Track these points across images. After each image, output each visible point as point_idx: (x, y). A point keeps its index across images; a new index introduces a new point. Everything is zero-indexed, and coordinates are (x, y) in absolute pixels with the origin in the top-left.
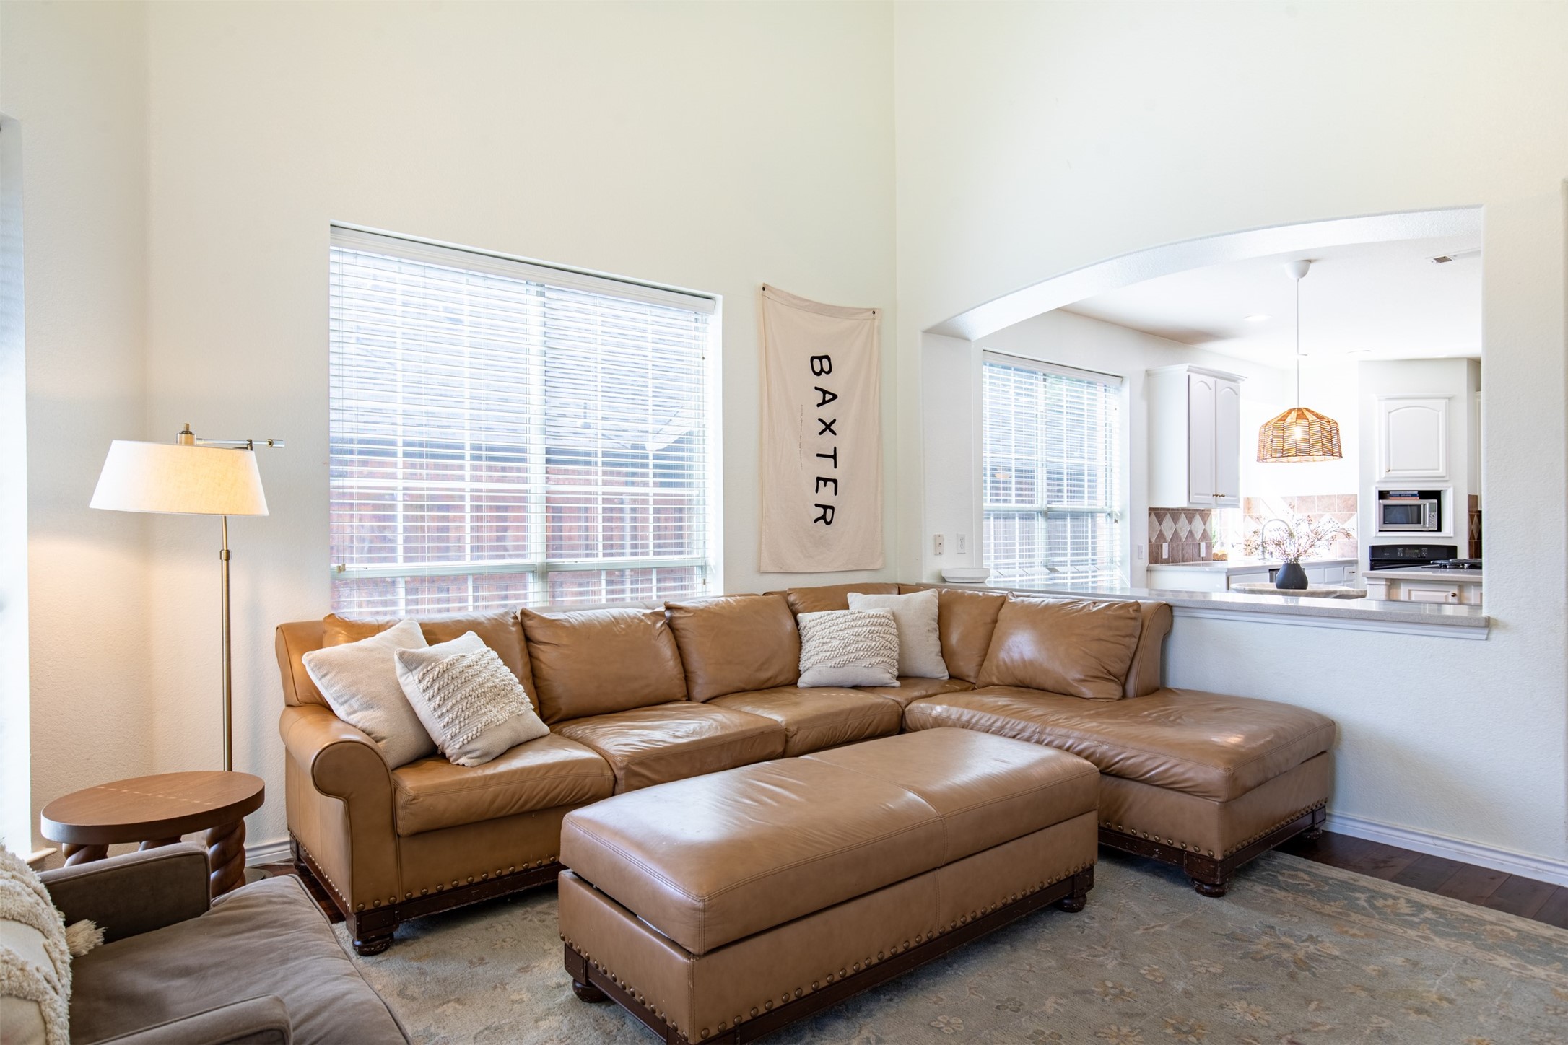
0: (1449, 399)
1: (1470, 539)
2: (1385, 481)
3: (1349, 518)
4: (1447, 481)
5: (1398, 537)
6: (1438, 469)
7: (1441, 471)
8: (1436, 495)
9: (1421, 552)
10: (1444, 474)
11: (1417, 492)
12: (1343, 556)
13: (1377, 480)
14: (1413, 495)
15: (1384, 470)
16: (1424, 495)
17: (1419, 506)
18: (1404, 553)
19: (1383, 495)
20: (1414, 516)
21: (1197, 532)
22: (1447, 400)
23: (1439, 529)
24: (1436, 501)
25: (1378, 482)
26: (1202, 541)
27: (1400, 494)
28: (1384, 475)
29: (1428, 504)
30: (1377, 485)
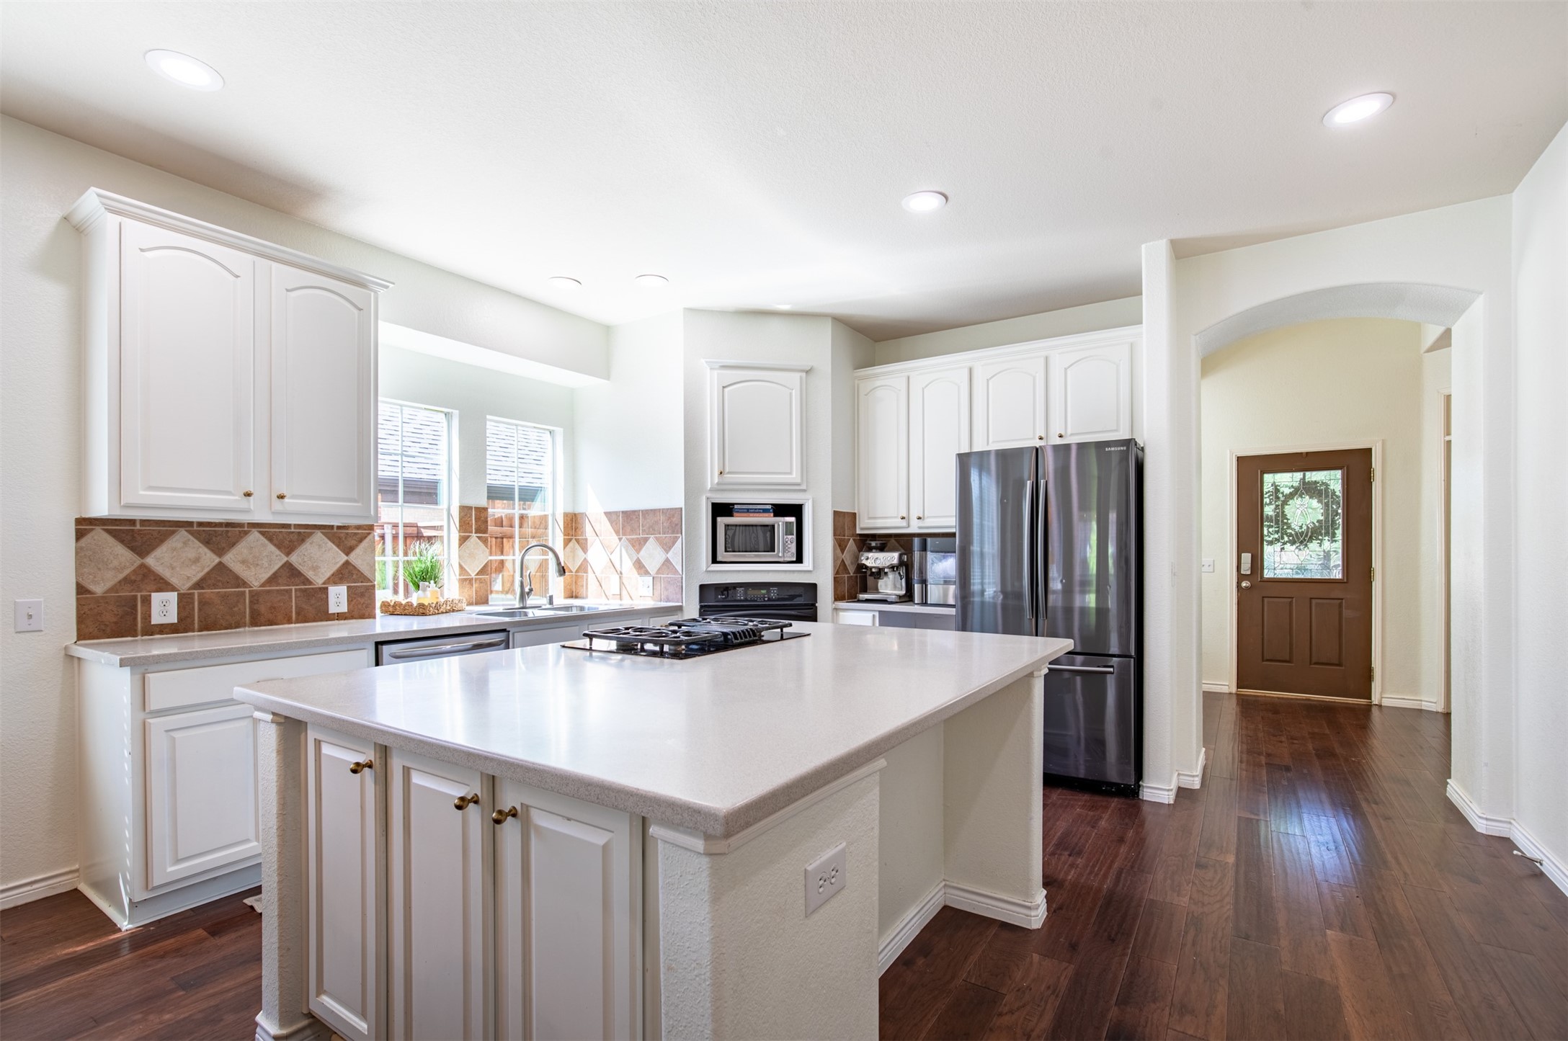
0: (807, 372)
1: (837, 573)
2: (718, 489)
3: (674, 543)
4: (804, 491)
5: (739, 571)
6: (790, 473)
7: (795, 477)
8: (795, 511)
9: (769, 592)
10: (798, 481)
11: (769, 507)
12: (668, 600)
13: (709, 486)
14: (765, 511)
15: (716, 473)
16: (780, 510)
17: (772, 528)
18: (746, 593)
19: (720, 510)
20: (762, 541)
21: (315, 569)
22: (804, 374)
23: (799, 559)
24: (792, 519)
25: (711, 490)
26: (335, 583)
27: (749, 509)
28: (716, 481)
29: (781, 522)
30: (709, 495)
